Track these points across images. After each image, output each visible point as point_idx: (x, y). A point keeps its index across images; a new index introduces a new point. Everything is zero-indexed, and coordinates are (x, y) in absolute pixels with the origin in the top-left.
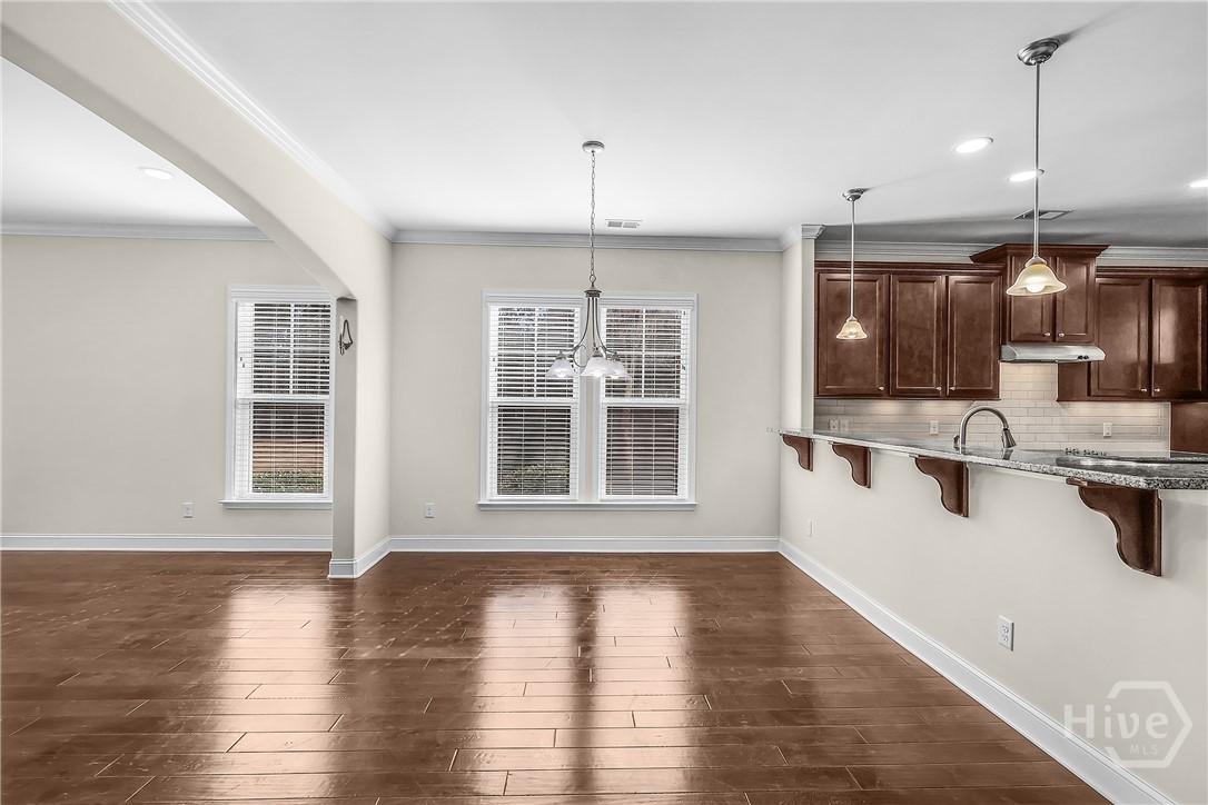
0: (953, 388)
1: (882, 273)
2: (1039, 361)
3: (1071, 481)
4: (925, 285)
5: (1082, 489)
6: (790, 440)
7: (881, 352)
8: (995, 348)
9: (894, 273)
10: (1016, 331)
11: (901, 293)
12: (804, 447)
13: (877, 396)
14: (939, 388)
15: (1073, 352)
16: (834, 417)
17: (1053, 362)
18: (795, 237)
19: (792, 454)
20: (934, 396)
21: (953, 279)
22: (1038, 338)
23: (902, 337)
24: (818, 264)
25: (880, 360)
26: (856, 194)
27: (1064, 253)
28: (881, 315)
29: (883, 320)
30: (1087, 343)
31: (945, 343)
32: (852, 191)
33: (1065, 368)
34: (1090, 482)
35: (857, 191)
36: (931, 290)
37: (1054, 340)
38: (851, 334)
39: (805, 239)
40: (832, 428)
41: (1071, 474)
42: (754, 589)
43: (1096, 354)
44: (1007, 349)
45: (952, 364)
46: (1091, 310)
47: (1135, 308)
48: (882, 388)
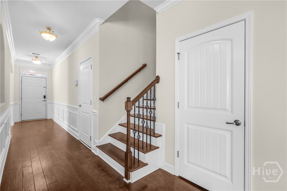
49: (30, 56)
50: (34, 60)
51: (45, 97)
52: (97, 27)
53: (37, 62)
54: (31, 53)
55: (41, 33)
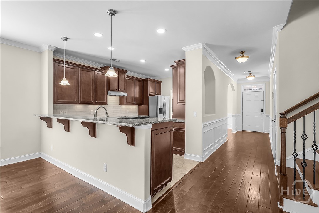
0: (96, 102)
1: (77, 67)
2: (116, 96)
3: (117, 126)
4: (89, 73)
5: (120, 128)
6: (42, 118)
7: (76, 90)
8: (106, 91)
9: (80, 68)
10: (111, 88)
11: (82, 74)
12: (49, 121)
13: (76, 103)
14: (93, 101)
15: (122, 94)
16: (62, 110)
17: (118, 96)
18: (45, 48)
19: (44, 123)
20: (91, 103)
21: (96, 72)
22: (115, 90)
23: (82, 86)
24: (54, 59)
25: (76, 93)
26: (66, 39)
27: (121, 71)
28: (76, 79)
29: (77, 81)
30: (124, 92)
31: (94, 89)
32: (64, 38)
33: (121, 97)
34: (121, 126)
35: (66, 38)
36: (90, 74)
37: (118, 91)
38: (64, 83)
39: (49, 50)
40: (61, 113)
41: (117, 124)
42: (26, 175)
43: (126, 95)
44: (109, 92)
45: (96, 95)
46: (125, 85)
47: (133, 85)
48: (77, 101)
49: (244, 74)
50: (248, 77)
51: (262, 110)
52: (277, 34)
53: (251, 79)
54: (244, 72)
55: (236, 58)
